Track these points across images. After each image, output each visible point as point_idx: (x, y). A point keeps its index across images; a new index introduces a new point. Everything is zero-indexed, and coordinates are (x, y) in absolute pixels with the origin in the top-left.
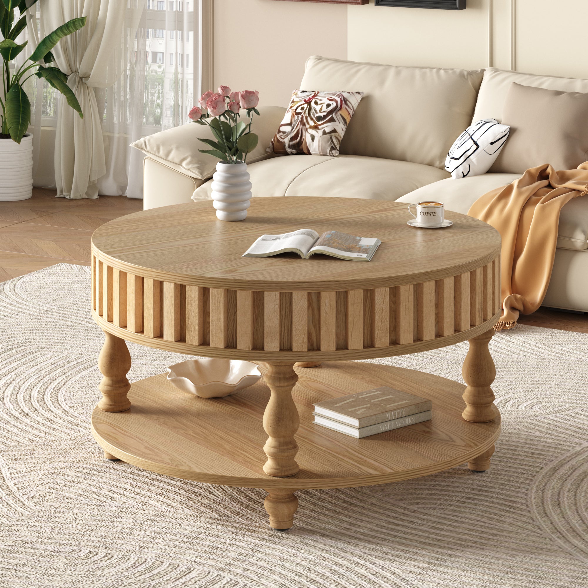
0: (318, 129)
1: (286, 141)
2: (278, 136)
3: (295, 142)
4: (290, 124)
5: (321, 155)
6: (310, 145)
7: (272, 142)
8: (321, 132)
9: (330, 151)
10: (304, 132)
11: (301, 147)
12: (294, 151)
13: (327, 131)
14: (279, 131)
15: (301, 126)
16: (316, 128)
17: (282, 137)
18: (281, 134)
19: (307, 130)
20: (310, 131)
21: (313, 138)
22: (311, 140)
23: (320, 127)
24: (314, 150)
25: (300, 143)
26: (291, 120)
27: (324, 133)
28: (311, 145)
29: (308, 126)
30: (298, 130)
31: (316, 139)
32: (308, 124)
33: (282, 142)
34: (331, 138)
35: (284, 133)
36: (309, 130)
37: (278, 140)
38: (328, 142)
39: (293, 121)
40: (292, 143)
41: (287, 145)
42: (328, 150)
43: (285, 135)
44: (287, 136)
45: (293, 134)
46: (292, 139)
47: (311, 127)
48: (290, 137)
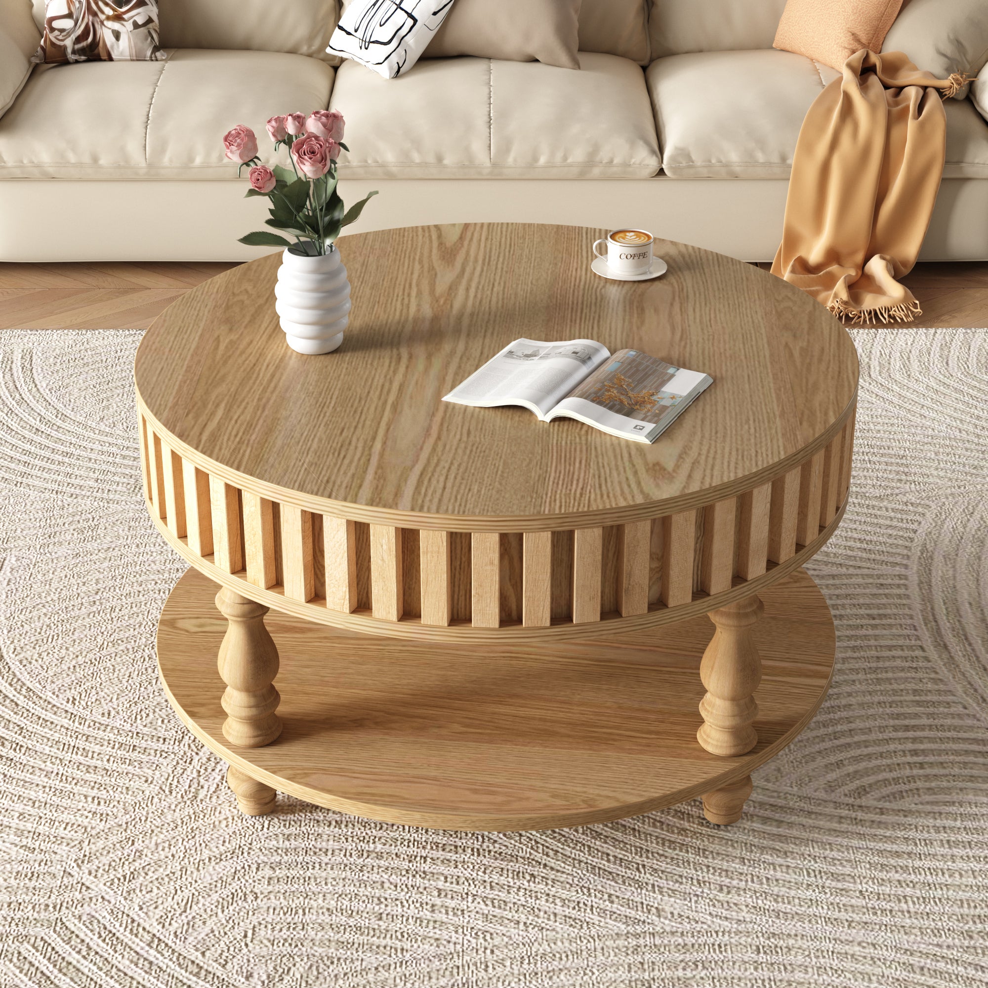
0: (124, 19)
1: (69, 43)
2: (52, 37)
3: (84, 44)
4: (69, 16)
5: (132, 60)
6: (112, 47)
7: (42, 47)
8: (129, 25)
9: (152, 53)
10: (98, 26)
11: (96, 52)
12: (83, 58)
13: (140, 22)
14: (52, 30)
15: (91, 18)
16: (118, 18)
17: (60, 37)
18: (56, 33)
19: (102, 23)
20: (109, 24)
21: (117, 35)
22: (114, 39)
23: (125, 16)
24: (122, 53)
25: (95, 44)
26: (69, 8)
27: (136, 26)
28: (115, 46)
29: (102, 17)
30: (87, 24)
31: (124, 38)
32: (103, 12)
33: (60, 46)
34: (149, 33)
35: (62, 31)
36: (106, 23)
37: (53, 44)
38: (147, 39)
39: (73, 9)
40: (77, 47)
41: (69, 50)
42: (149, 53)
43: (64, 34)
44: (69, 35)
45: (79, 32)
46: (78, 40)
47: (108, 18)
48: (73, 37)
